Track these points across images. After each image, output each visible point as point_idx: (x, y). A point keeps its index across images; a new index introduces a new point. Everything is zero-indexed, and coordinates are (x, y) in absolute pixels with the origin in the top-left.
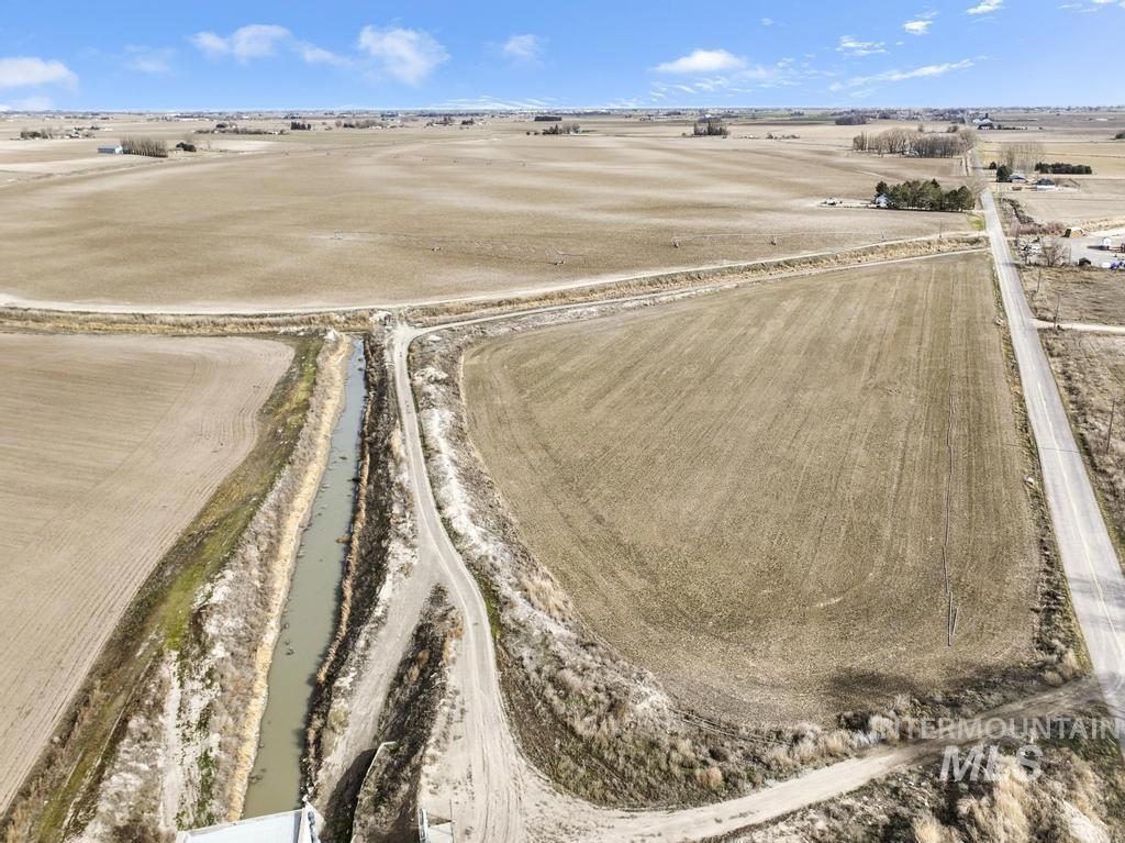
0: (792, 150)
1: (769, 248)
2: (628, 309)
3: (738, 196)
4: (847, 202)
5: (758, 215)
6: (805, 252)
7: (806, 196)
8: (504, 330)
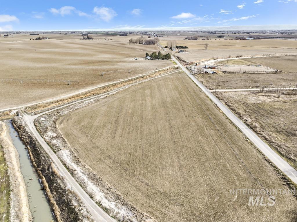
0: (113, 43)
1: (129, 74)
2: (103, 99)
3: (109, 58)
4: (140, 59)
5: (118, 63)
6: (140, 74)
7: (127, 57)
8: (66, 112)
